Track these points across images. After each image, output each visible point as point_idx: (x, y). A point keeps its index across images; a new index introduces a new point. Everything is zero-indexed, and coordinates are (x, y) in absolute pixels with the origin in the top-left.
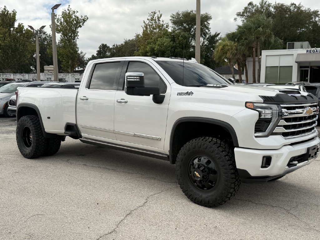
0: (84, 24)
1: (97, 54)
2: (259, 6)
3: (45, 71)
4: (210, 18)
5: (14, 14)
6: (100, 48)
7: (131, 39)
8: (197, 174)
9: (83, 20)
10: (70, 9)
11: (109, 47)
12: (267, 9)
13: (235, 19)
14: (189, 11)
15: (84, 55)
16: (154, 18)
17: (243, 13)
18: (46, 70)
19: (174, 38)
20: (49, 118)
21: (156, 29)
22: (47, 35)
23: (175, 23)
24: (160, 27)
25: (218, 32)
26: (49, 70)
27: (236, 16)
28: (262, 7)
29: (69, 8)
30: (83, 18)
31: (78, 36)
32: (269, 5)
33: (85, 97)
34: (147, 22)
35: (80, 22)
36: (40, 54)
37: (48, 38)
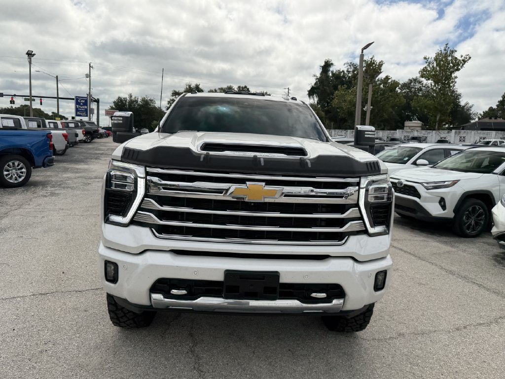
0: (464, 65)
1: (497, 106)
3: (405, 128)
5: (381, 65)
9: (463, 60)
10: (447, 49)
15: (471, 107)
18: (407, 127)
22: (422, 84)
26: (410, 127)
29: (446, 47)
30: (463, 58)
31: (456, 83)
35: (458, 64)
36: (371, 106)
37: (424, 88)
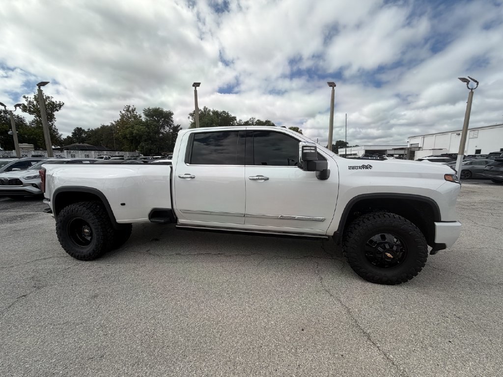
0: (60, 109)
2: (203, 111)
4: (172, 114)
6: (75, 130)
7: (106, 125)
8: (389, 255)
11: (84, 130)
12: (208, 113)
13: (189, 117)
14: (157, 108)
16: (130, 110)
17: (193, 114)
18: (20, 148)
19: (148, 125)
20: (123, 204)
21: (131, 118)
23: (146, 115)
24: (135, 117)
25: (179, 124)
26: (23, 148)
27: (189, 116)
28: (205, 111)
30: (59, 103)
32: (209, 111)
33: (189, 174)
34: (124, 112)
35: (56, 107)
